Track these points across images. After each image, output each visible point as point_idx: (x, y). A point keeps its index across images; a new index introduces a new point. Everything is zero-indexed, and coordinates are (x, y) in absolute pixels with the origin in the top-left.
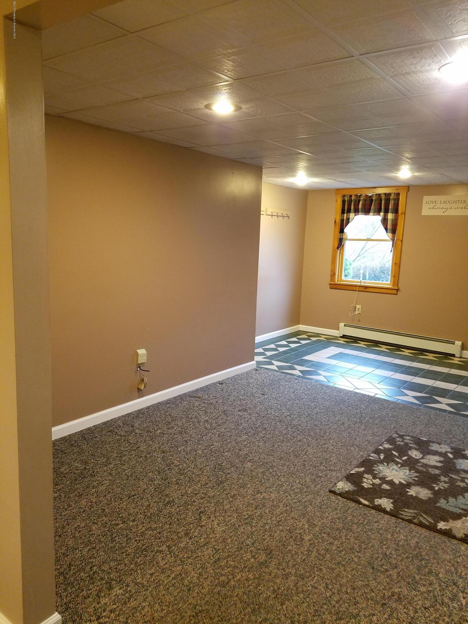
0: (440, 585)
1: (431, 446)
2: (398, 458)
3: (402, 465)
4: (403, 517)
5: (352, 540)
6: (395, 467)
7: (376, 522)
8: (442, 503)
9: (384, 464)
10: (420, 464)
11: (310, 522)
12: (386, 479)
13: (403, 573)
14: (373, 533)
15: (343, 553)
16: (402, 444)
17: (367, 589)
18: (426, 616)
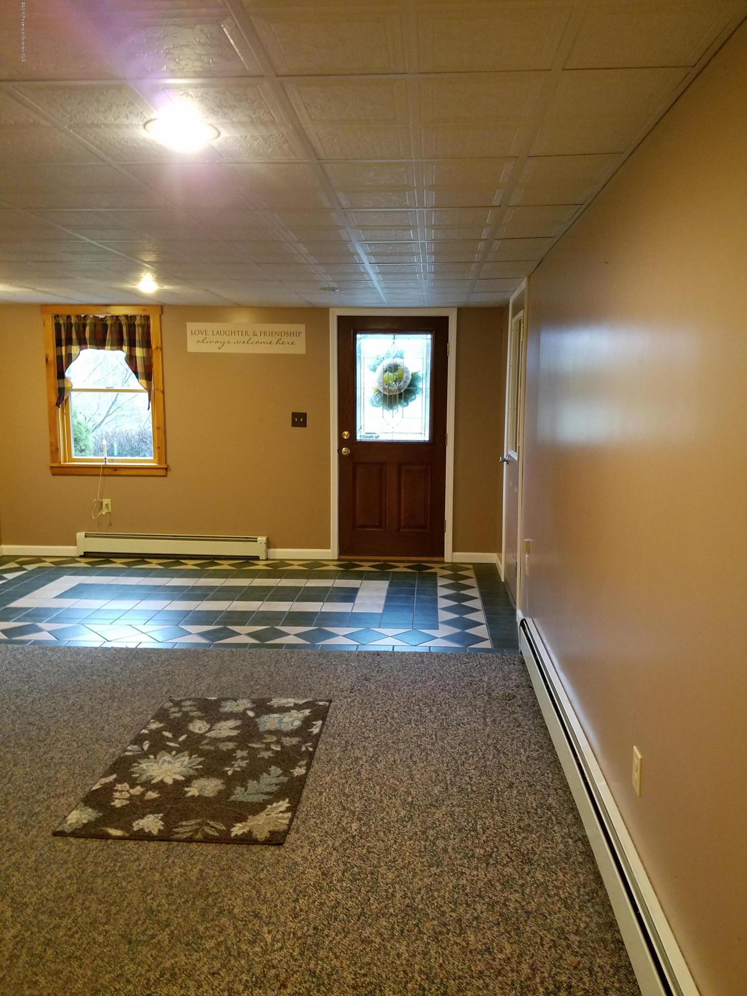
0: (236, 927)
1: (223, 707)
2: (171, 742)
3: (179, 751)
4: (179, 836)
5: (94, 907)
6: (167, 757)
7: (135, 860)
8: (239, 794)
9: (149, 758)
10: (205, 742)
11: (15, 903)
12: (154, 781)
13: (179, 931)
14: (130, 882)
15: (77, 936)
16: (178, 715)
17: (119, 983)
18: (214, 987)
